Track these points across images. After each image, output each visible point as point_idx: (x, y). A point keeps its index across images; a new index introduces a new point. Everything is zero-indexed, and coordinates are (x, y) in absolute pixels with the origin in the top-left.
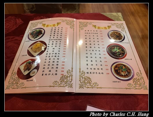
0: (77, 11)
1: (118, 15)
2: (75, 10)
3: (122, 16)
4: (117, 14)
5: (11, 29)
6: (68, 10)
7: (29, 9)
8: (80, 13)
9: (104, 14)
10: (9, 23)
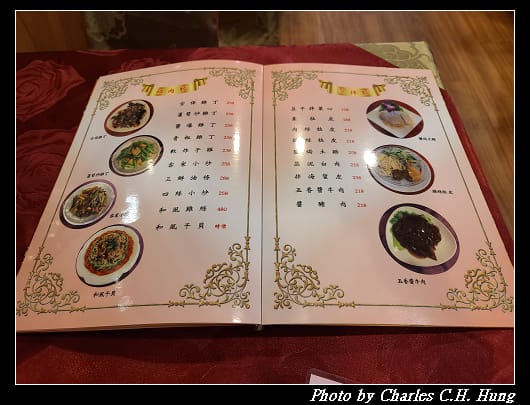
0: (271, 40)
1: (417, 51)
2: (266, 35)
3: (429, 54)
4: (413, 47)
5: (42, 103)
6: (238, 36)
7: (103, 34)
8: (282, 44)
9: (369, 47)
10: (36, 82)
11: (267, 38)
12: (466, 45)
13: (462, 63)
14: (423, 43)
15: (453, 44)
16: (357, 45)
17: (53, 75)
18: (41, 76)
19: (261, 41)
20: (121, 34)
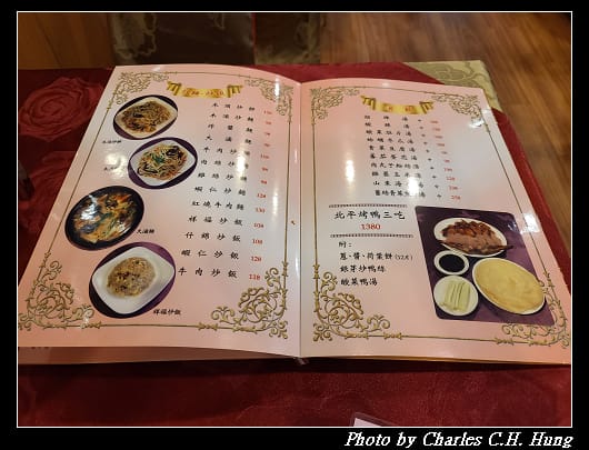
0: (311, 56)
1: (472, 71)
2: (305, 53)
3: (487, 75)
4: (468, 66)
5: (70, 122)
6: (275, 53)
7: (131, 51)
8: (323, 62)
9: (419, 66)
10: (62, 100)
11: (307, 56)
12: (526, 64)
13: (522, 84)
14: (479, 62)
15: (511, 63)
16: (406, 63)
17: (80, 94)
18: (67, 94)
19: (300, 59)
20: (151, 51)
